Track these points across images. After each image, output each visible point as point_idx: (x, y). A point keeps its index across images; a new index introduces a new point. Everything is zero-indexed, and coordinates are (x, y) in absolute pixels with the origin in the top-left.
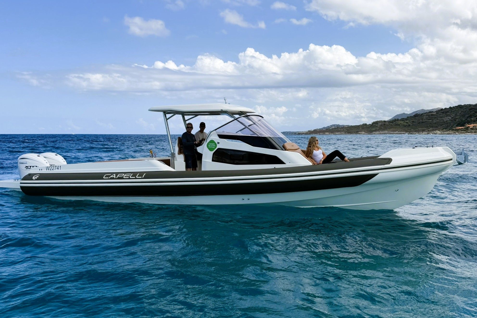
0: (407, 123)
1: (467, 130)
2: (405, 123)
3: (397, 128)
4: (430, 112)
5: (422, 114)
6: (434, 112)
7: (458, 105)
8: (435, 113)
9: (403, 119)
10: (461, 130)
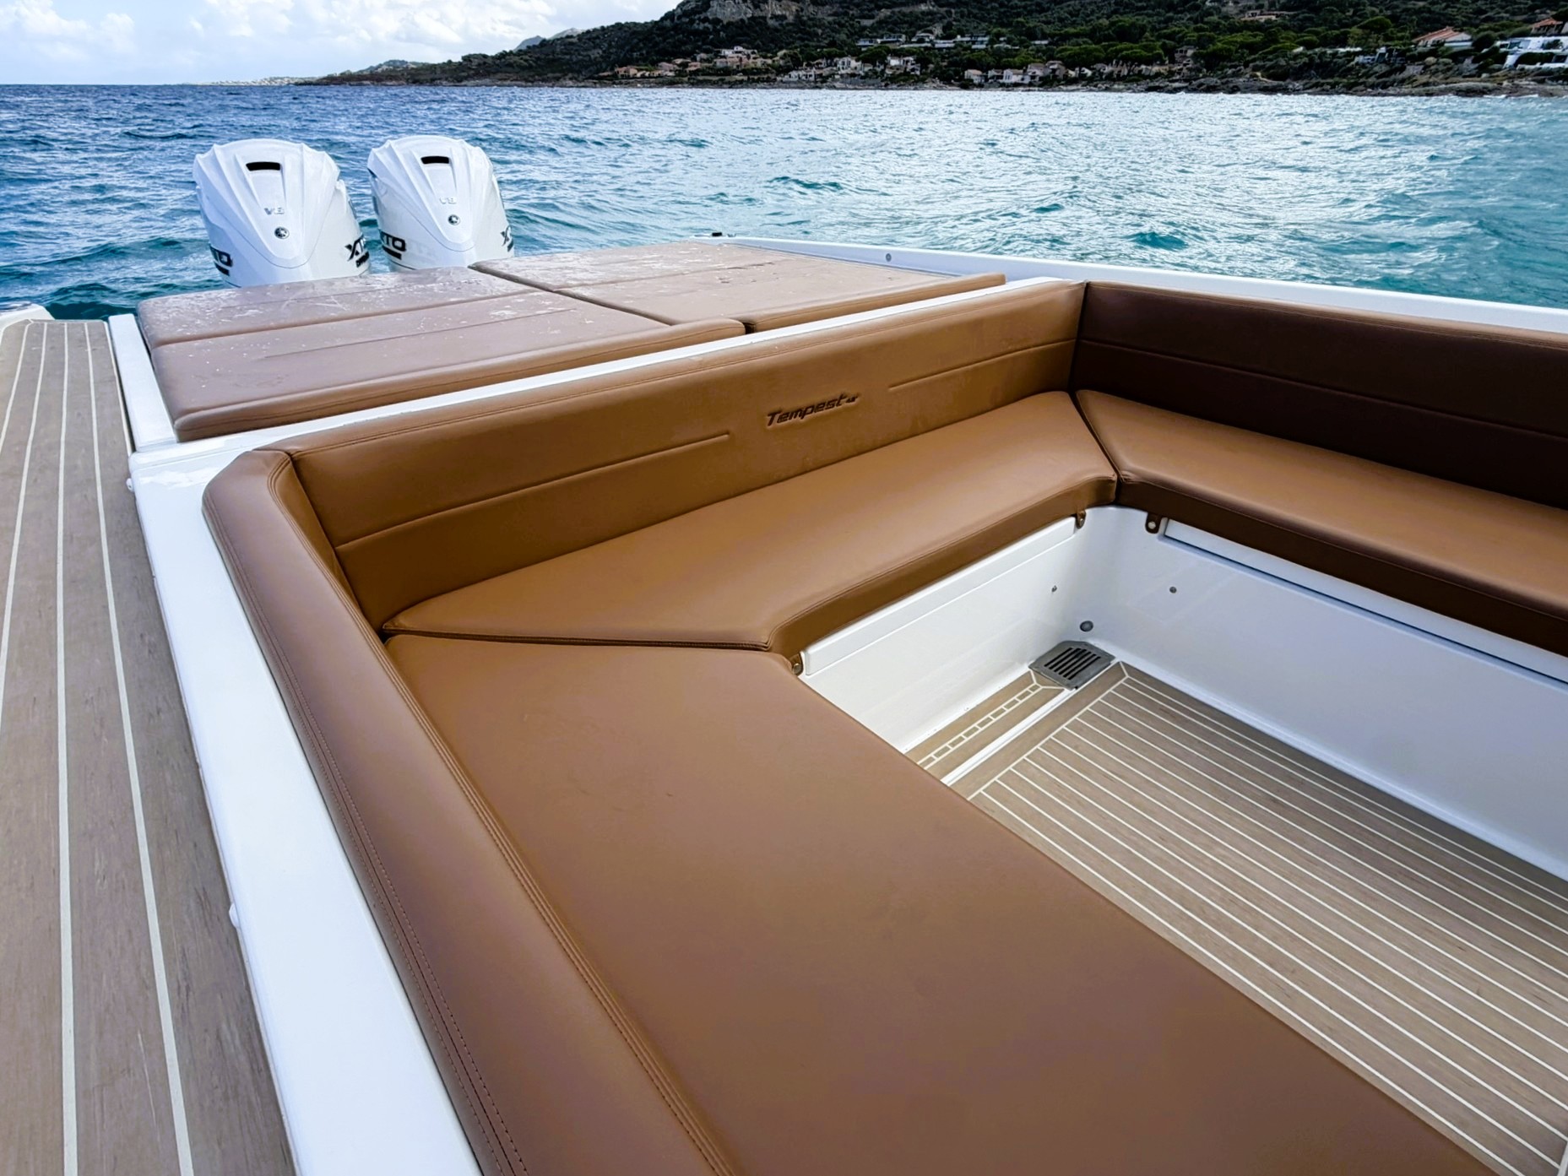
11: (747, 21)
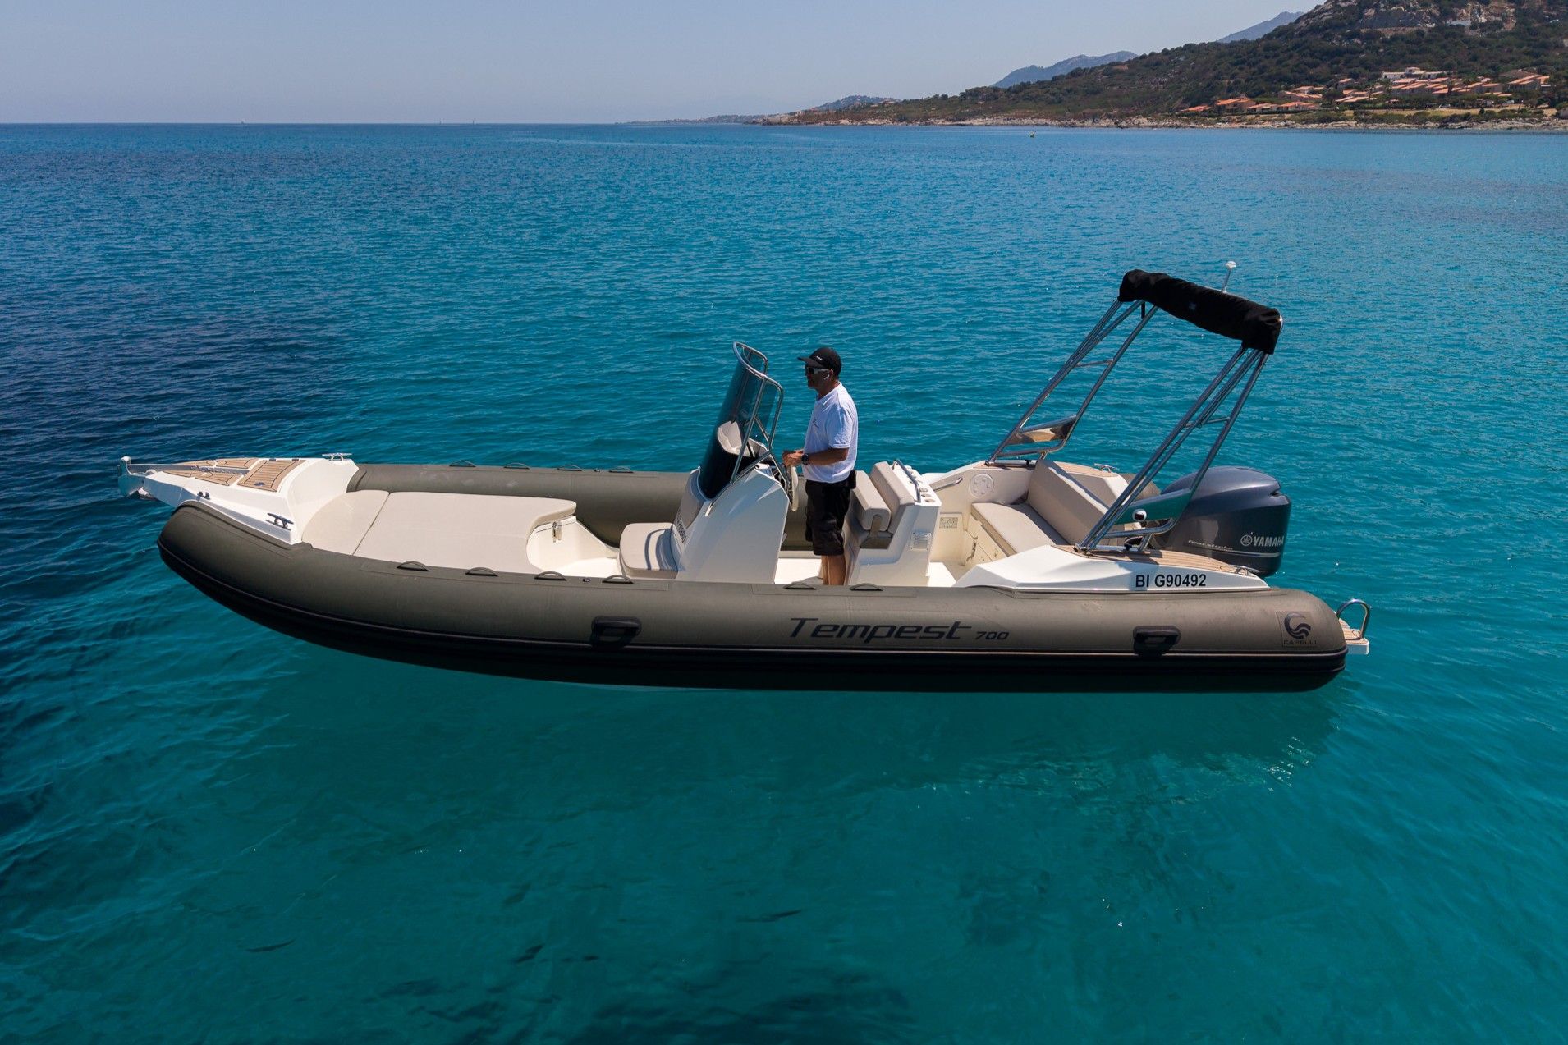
0: (1054, 94)
1: (1218, 114)
2: (1048, 95)
3: (1030, 109)
4: (1112, 64)
5: (1092, 70)
6: (1124, 64)
7: (1186, 45)
8: (1125, 67)
9: (1043, 82)
10: (1204, 114)
11: (1427, 34)
